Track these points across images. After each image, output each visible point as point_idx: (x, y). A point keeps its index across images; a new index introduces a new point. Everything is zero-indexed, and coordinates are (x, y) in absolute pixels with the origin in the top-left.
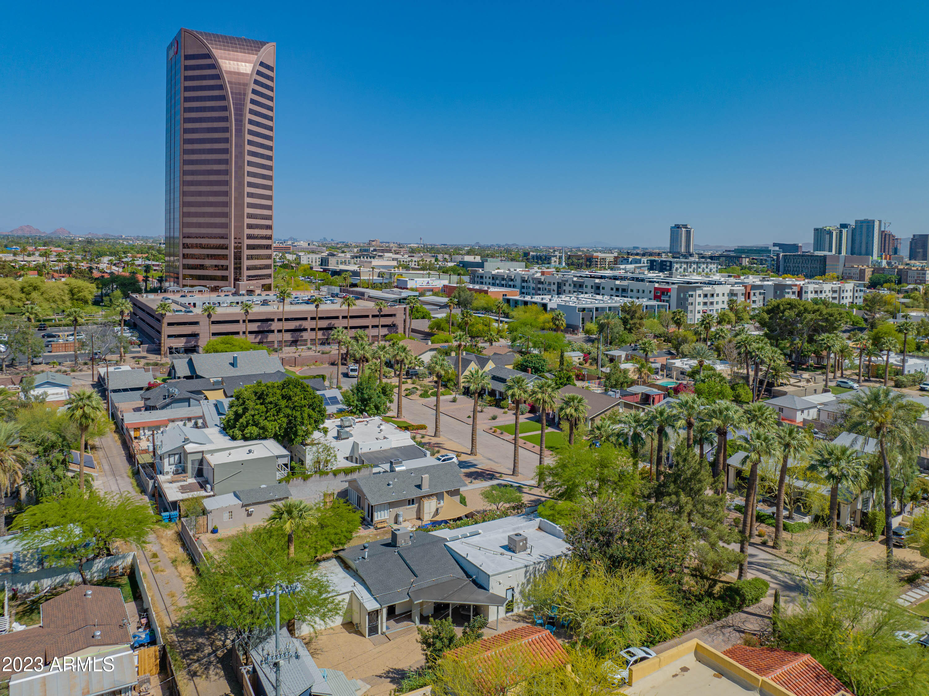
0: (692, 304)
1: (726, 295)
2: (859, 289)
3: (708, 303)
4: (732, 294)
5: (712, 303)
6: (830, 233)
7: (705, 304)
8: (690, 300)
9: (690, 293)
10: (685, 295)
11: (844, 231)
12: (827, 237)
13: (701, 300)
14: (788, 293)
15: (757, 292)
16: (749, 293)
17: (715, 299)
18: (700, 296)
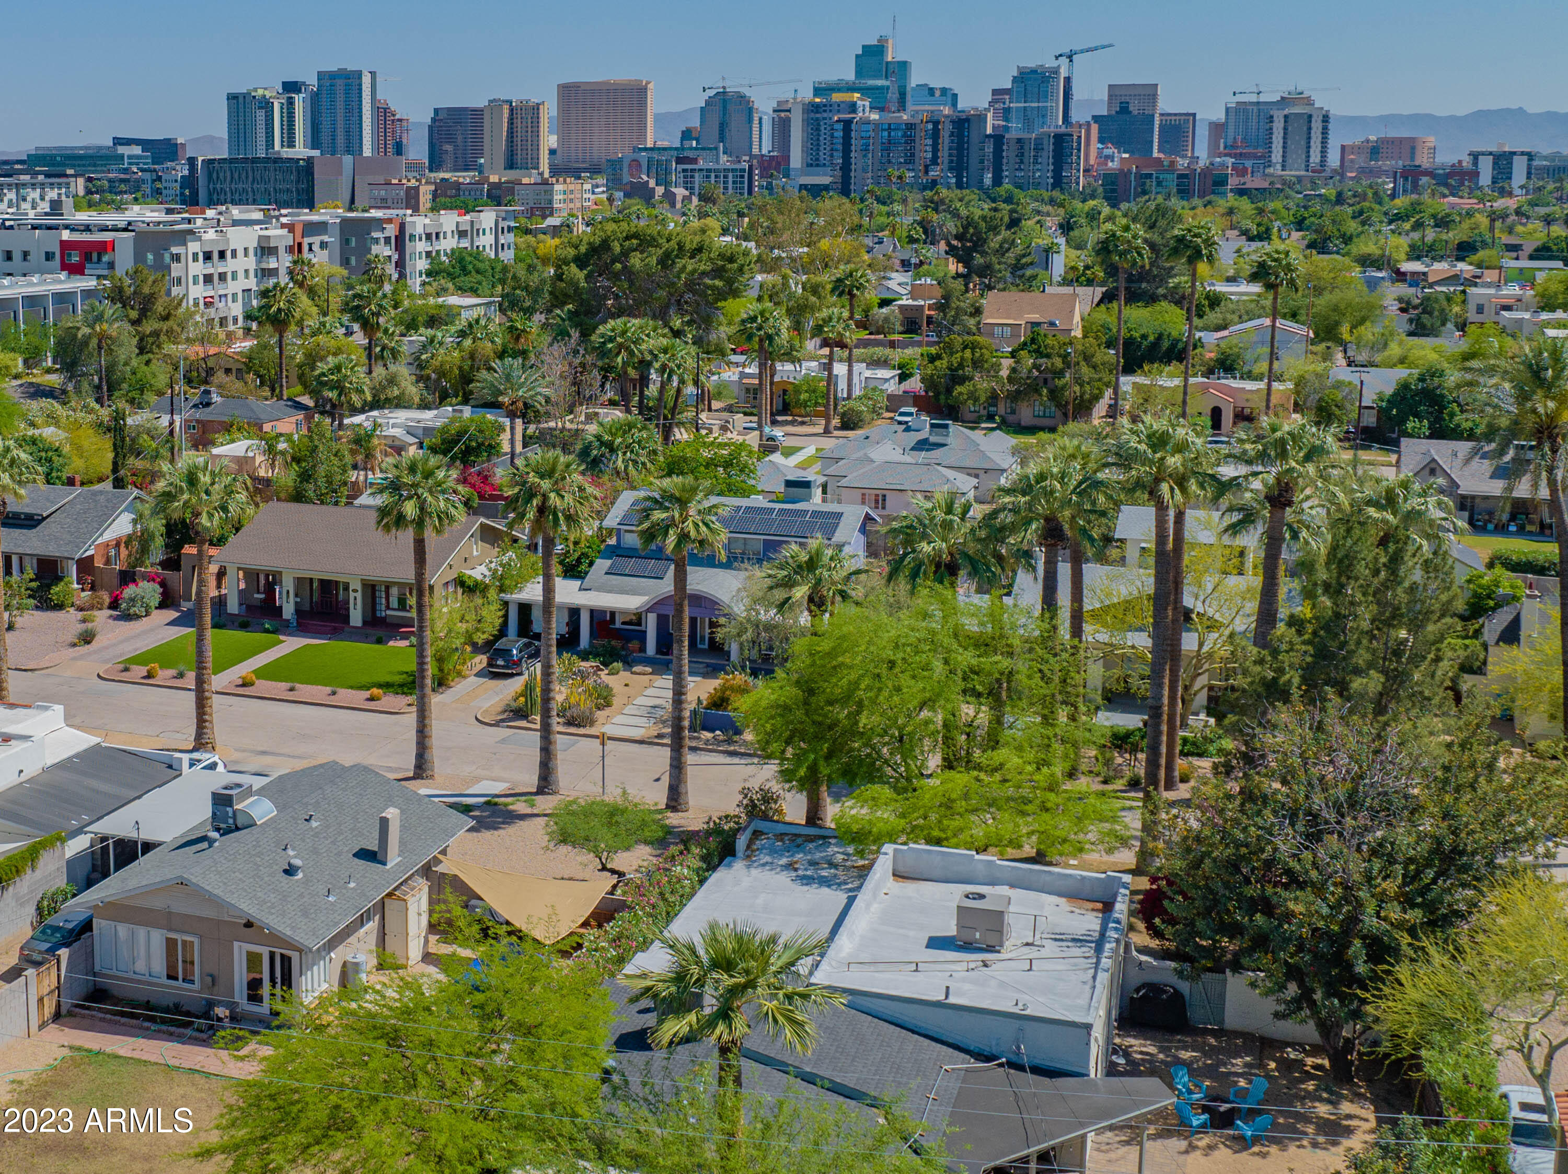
0: (179, 281)
1: (251, 252)
2: (505, 224)
3: (216, 278)
4: (265, 250)
5: (222, 277)
6: (267, 105)
7: (208, 279)
8: (176, 270)
9: (175, 250)
10: (159, 257)
11: (299, 100)
12: (261, 115)
13: (198, 268)
14: (377, 241)
15: (316, 240)
16: (300, 245)
17: (230, 265)
18: (195, 257)
